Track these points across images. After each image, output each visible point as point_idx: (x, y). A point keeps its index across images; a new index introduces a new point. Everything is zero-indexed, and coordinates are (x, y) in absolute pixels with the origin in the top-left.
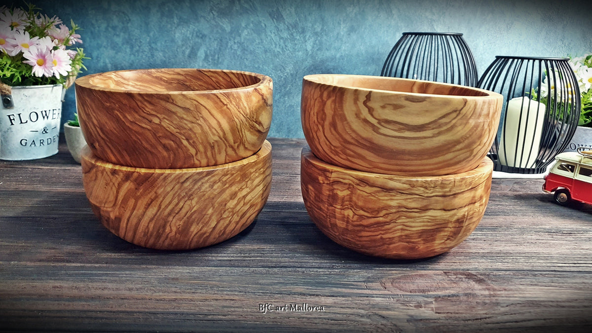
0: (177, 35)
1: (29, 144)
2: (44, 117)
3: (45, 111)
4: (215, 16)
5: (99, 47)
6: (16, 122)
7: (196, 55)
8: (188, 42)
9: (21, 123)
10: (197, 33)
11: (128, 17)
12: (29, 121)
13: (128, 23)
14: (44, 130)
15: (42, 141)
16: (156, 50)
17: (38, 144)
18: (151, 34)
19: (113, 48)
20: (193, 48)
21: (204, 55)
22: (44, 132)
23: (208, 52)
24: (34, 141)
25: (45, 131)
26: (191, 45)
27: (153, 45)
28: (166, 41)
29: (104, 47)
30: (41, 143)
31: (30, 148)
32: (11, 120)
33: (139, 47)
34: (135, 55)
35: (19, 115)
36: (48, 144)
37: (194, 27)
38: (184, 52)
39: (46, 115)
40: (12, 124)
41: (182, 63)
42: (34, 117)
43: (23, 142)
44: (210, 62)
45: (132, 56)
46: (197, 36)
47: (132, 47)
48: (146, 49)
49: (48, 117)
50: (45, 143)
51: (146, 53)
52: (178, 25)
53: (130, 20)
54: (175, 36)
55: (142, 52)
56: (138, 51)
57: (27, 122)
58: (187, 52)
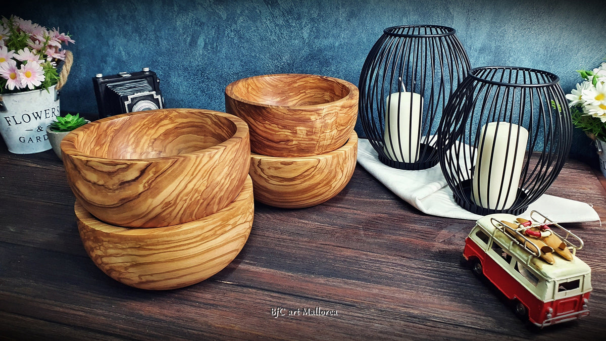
0: (178, 23)
1: (27, 141)
2: (36, 118)
3: (37, 113)
4: (211, 3)
5: (113, 36)
6: (12, 122)
7: (196, 43)
8: (189, 30)
9: (17, 124)
10: (195, 21)
11: (135, 6)
13: (135, 11)
14: (39, 129)
15: (38, 138)
16: (161, 38)
17: (35, 140)
18: (156, 23)
19: (125, 37)
20: (193, 37)
21: (204, 43)
22: (39, 130)
23: (207, 40)
24: (30, 138)
26: (191, 33)
27: (158, 34)
28: (169, 29)
29: (118, 35)
30: (37, 139)
31: (28, 144)
32: (8, 121)
33: (146, 35)
34: (143, 43)
35: (13, 117)
36: (45, 140)
37: (193, 15)
38: (185, 40)
39: (38, 115)
40: (10, 125)
41: (185, 52)
42: (27, 119)
43: (22, 139)
44: (209, 50)
45: (141, 44)
46: (196, 24)
47: (140, 36)
48: (153, 37)
49: (40, 118)
50: (42, 139)
51: (152, 41)
52: (178, 13)
53: (136, 9)
54: (176, 25)
55: (149, 40)
56: (145, 39)
57: (21, 123)
58: (189, 40)
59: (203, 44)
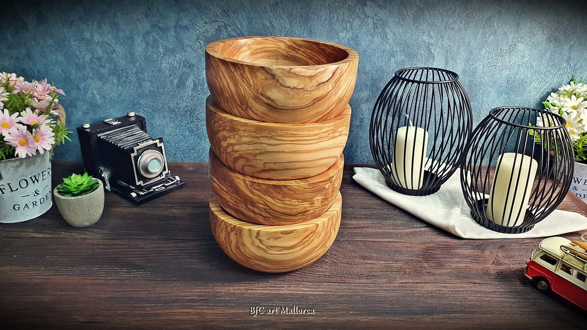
0: (164, 65)
2: (34, 182)
3: (35, 176)
4: (202, 45)
5: (85, 78)
6: (7, 191)
7: (185, 84)
8: (176, 72)
9: (12, 191)
10: (184, 62)
11: (112, 47)
12: (19, 188)
13: (113, 53)
15: (35, 203)
16: (144, 80)
17: (31, 206)
18: (138, 64)
19: (100, 79)
20: (181, 78)
21: (193, 84)
22: (36, 195)
23: (197, 81)
24: (26, 205)
25: (37, 193)
26: (179, 75)
27: (140, 76)
28: (153, 71)
29: (91, 78)
30: (33, 204)
31: (23, 211)
33: (126, 77)
34: (122, 86)
35: (9, 184)
36: (41, 203)
37: (180, 56)
38: (172, 82)
39: (36, 179)
40: (3, 193)
41: (171, 93)
42: (24, 184)
43: (16, 207)
44: (199, 91)
45: (120, 87)
46: (185, 66)
47: (119, 78)
48: (134, 79)
49: (37, 181)
50: (38, 204)
51: (133, 84)
52: (165, 55)
53: (114, 50)
54: (162, 66)
55: (129, 83)
56: (125, 82)
57: (17, 189)
58: (176, 82)
59: (192, 86)
